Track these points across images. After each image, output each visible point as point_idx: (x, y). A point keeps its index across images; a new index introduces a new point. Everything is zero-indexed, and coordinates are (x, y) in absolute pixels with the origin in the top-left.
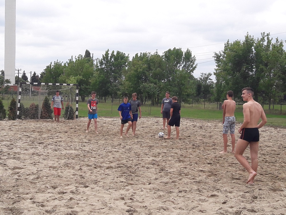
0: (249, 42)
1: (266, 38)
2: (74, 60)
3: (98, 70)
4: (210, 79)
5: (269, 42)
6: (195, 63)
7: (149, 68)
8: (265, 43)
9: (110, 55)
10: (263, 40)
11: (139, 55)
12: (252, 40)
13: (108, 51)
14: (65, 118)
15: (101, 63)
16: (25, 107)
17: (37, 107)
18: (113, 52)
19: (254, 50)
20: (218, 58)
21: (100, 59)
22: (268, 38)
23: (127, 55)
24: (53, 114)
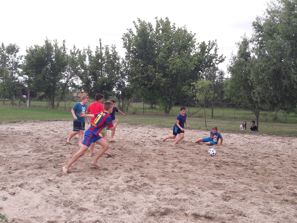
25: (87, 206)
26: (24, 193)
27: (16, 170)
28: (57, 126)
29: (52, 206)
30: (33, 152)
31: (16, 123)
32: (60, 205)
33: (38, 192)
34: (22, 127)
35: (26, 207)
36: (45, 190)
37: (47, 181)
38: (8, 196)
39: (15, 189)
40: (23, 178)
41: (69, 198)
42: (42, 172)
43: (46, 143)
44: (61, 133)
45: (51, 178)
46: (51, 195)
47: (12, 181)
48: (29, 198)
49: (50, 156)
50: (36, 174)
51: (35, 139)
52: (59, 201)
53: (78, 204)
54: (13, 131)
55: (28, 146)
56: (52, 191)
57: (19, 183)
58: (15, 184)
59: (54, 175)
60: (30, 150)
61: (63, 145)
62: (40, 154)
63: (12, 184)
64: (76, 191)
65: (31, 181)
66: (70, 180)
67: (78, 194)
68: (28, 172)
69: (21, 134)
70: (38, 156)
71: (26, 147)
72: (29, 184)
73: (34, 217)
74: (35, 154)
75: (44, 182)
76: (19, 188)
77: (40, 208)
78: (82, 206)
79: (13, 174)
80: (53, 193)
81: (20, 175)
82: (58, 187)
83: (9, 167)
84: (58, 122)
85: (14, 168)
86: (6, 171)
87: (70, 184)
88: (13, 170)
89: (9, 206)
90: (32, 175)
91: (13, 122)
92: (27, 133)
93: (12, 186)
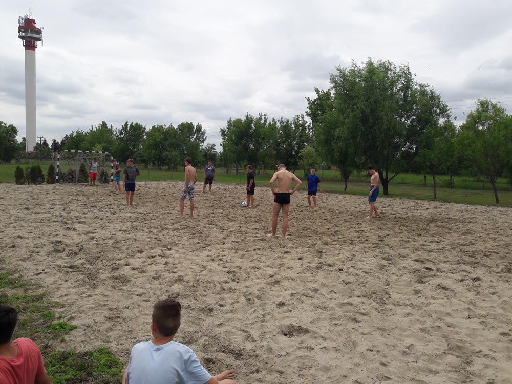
0: (249, 120)
1: (263, 118)
2: (95, 129)
3: (118, 138)
4: (214, 149)
5: (266, 120)
6: (205, 135)
7: (166, 139)
8: (262, 122)
9: (129, 126)
10: (260, 118)
11: (156, 127)
12: (251, 118)
13: (127, 122)
14: (100, 182)
15: (121, 133)
16: (63, 172)
17: (74, 172)
18: (132, 123)
19: (253, 127)
20: (223, 133)
21: (120, 129)
22: (265, 118)
23: (144, 126)
24: (89, 179)
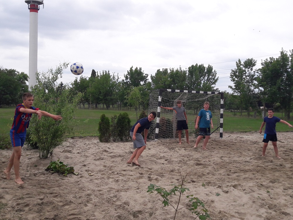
3: (124, 83)
9: (134, 71)
11: (161, 71)
13: (132, 67)
17: (168, 122)
25: (290, 211)
26: (236, 192)
27: (234, 173)
28: (286, 137)
29: (256, 206)
30: (254, 160)
31: (246, 133)
32: (265, 206)
33: (249, 193)
34: (251, 136)
35: (234, 203)
36: (255, 193)
37: (260, 185)
38: (222, 193)
39: (229, 188)
40: (238, 180)
41: (275, 202)
42: (257, 177)
43: (270, 152)
44: (287, 144)
45: (264, 183)
46: (259, 197)
47: (229, 182)
48: (239, 197)
49: (270, 164)
50: (251, 179)
51: (259, 148)
52: (265, 204)
53: (282, 208)
54: (241, 140)
55: (251, 154)
56: (262, 195)
57: (233, 184)
58: (230, 184)
59: (268, 181)
60: (252, 157)
61: (286, 155)
62: (260, 162)
63: (228, 184)
64: (284, 198)
65: (244, 184)
66: (282, 188)
67: (286, 200)
68: (244, 176)
69: (248, 143)
70: (258, 164)
71: (249, 155)
72: (242, 186)
73: (238, 213)
74: (256, 161)
75: (256, 185)
76: (232, 188)
77: (245, 206)
78: (284, 211)
79: (231, 176)
80: (261, 196)
81: (237, 178)
82: (268, 192)
83: (229, 170)
84: (288, 133)
85: (233, 172)
86: (226, 173)
87: (281, 191)
88: (232, 173)
89: (220, 201)
90: (247, 179)
91: (244, 132)
92: (254, 142)
93: (227, 186)
